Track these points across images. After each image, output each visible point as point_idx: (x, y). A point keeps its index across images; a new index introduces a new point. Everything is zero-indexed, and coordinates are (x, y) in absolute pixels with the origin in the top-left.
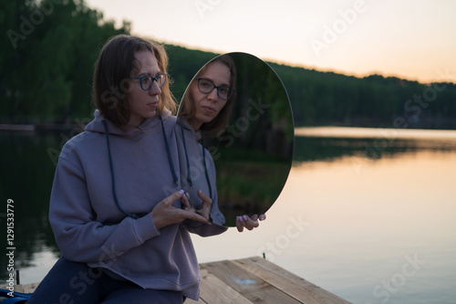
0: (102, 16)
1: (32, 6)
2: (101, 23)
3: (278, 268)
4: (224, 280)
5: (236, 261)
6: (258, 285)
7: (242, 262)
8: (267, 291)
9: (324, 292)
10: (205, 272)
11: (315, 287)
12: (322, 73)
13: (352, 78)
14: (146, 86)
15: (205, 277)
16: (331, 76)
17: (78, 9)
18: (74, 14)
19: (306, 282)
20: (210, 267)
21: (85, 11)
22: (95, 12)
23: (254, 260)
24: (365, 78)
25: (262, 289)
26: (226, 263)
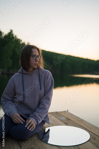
0: (21, 41)
1: (2, 37)
2: (21, 43)
3: (72, 114)
4: (56, 117)
5: (60, 112)
6: (66, 119)
7: (61, 112)
8: (69, 121)
9: (85, 121)
10: (50, 115)
11: (83, 120)
12: (85, 59)
13: (93, 61)
14: (34, 58)
15: (50, 116)
16: (87, 60)
17: (15, 39)
18: (13, 40)
19: (80, 118)
20: (52, 113)
21: (17, 39)
22: (20, 39)
23: (65, 112)
24: (97, 61)
25: (67, 120)
26: (57, 112)
